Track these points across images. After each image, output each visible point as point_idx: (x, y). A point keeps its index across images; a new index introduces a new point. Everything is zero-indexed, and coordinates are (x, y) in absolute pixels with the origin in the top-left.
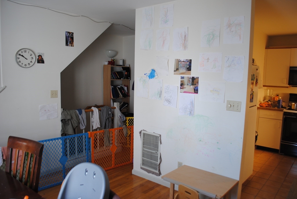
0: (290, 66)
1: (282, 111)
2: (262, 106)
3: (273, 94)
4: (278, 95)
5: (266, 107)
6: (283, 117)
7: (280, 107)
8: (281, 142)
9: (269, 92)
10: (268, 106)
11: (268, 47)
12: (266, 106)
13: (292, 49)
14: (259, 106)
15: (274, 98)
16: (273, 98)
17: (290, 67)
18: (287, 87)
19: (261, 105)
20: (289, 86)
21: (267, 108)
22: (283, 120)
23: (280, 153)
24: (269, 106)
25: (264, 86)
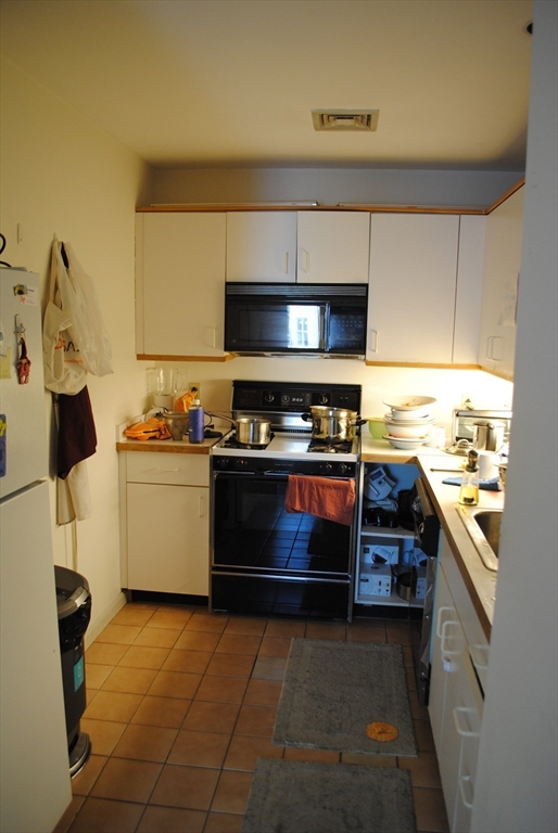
0: (228, 280)
1: (205, 451)
2: (136, 439)
3: (179, 386)
4: (194, 389)
5: (151, 438)
6: (211, 475)
7: (200, 436)
8: (213, 569)
9: (162, 380)
10: (157, 434)
11: (144, 206)
12: (152, 434)
13: (229, 213)
14: (123, 440)
15: (181, 402)
16: (177, 398)
17: (227, 284)
18: (223, 359)
19: (129, 433)
20: (227, 354)
21: (152, 446)
22: (211, 487)
23: (213, 607)
24: (161, 434)
25: (141, 357)
